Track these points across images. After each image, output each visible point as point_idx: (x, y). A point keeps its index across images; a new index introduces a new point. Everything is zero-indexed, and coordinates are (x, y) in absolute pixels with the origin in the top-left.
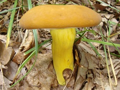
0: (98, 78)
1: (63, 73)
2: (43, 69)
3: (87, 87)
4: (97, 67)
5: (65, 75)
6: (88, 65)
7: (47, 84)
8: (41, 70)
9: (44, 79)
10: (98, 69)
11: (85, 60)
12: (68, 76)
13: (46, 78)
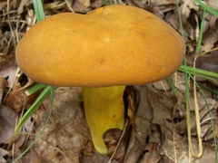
0: (170, 142)
1: (104, 136)
2: (66, 118)
3: (148, 161)
4: (169, 117)
5: (107, 140)
6: (152, 114)
7: (73, 149)
8: (62, 120)
9: (66, 139)
10: (170, 121)
11: (146, 104)
12: (114, 141)
13: (71, 136)
